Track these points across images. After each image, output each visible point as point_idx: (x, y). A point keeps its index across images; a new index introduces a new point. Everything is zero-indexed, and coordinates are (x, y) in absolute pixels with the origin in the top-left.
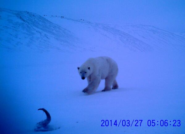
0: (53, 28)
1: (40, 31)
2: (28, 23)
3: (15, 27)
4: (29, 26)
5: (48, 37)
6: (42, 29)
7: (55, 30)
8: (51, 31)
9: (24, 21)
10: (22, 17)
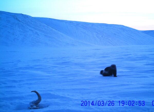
0: (43, 27)
1: (33, 29)
2: (23, 23)
3: (12, 26)
4: (24, 25)
5: (38, 34)
6: (34, 28)
7: (44, 29)
8: (41, 29)
9: (19, 21)
10: (18, 18)
